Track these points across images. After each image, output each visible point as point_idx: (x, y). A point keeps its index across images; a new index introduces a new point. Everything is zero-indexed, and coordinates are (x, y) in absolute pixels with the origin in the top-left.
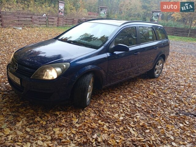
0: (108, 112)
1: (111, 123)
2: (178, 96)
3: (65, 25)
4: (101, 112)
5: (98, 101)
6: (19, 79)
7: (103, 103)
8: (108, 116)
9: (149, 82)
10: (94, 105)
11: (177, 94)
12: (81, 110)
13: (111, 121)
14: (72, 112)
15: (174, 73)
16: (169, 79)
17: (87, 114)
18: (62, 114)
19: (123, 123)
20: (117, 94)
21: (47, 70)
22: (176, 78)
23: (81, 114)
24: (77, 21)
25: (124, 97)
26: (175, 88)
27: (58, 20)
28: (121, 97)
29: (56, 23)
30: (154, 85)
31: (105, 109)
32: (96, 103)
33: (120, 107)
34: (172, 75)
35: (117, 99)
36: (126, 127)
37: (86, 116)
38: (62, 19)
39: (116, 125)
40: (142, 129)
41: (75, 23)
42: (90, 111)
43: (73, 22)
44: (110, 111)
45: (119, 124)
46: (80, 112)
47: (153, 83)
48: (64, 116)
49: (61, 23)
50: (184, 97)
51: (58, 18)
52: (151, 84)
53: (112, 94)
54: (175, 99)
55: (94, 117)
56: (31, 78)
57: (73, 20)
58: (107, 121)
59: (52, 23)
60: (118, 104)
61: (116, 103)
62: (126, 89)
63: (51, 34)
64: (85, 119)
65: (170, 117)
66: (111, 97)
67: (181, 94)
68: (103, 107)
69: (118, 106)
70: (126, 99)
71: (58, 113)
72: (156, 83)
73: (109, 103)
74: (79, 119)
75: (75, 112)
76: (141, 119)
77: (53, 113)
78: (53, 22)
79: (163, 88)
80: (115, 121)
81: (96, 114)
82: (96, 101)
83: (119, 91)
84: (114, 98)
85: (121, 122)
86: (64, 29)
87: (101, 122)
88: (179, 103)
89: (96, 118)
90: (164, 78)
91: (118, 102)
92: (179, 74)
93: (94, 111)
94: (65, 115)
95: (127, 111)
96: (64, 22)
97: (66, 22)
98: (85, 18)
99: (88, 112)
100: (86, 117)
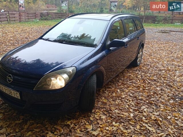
0: (117, 111)
1: (125, 122)
2: (165, 81)
3: (28, 20)
4: (109, 112)
5: (101, 100)
6: (18, 93)
7: (107, 102)
8: (119, 115)
9: (134, 71)
10: (99, 105)
11: (164, 80)
12: (90, 114)
13: (124, 120)
14: (82, 119)
15: (150, 59)
16: (149, 65)
17: (98, 118)
18: (74, 123)
19: (136, 120)
20: (114, 88)
21: (52, 79)
22: (153, 63)
23: (91, 119)
24: (39, 15)
25: (122, 91)
26: (159, 73)
27: (20, 16)
28: (119, 91)
29: (18, 18)
30: (140, 73)
31: (112, 108)
32: (99, 103)
33: (124, 103)
34: (149, 61)
35: (116, 94)
36: (141, 124)
37: (97, 119)
38: (24, 13)
39: (131, 125)
40: (156, 122)
41: (37, 17)
42: (99, 113)
43: (35, 16)
44: (117, 109)
45: (133, 122)
46: (89, 117)
47: (138, 71)
48: (76, 125)
49: (23, 18)
50: (170, 82)
51: (20, 13)
52: (137, 72)
53: (109, 89)
54: (165, 84)
55: (106, 119)
56: (34, 90)
57: (35, 14)
58: (121, 121)
59: (14, 19)
60: (120, 99)
61: (117, 98)
62: (118, 81)
63: (17, 31)
64: (98, 123)
65: (171, 105)
66: (110, 92)
67: (166, 79)
68: (108, 106)
69: (122, 102)
70: (125, 93)
71: (69, 123)
72: (141, 71)
73: (111, 99)
74: (92, 125)
75: (85, 117)
76: (149, 112)
77: (62, 123)
78: (14, 17)
79: (149, 75)
80: (128, 120)
81: (106, 115)
82: (99, 100)
83: (113, 85)
84: (113, 93)
85: (133, 119)
86: (28, 24)
87: (116, 123)
88: (169, 88)
89: (109, 121)
90: (145, 65)
91: (119, 97)
92: (154, 59)
93: (102, 112)
94: (77, 123)
95: (132, 106)
96: (27, 16)
97: (28, 16)
98: (47, 12)
99: (98, 115)
100: (99, 121)
